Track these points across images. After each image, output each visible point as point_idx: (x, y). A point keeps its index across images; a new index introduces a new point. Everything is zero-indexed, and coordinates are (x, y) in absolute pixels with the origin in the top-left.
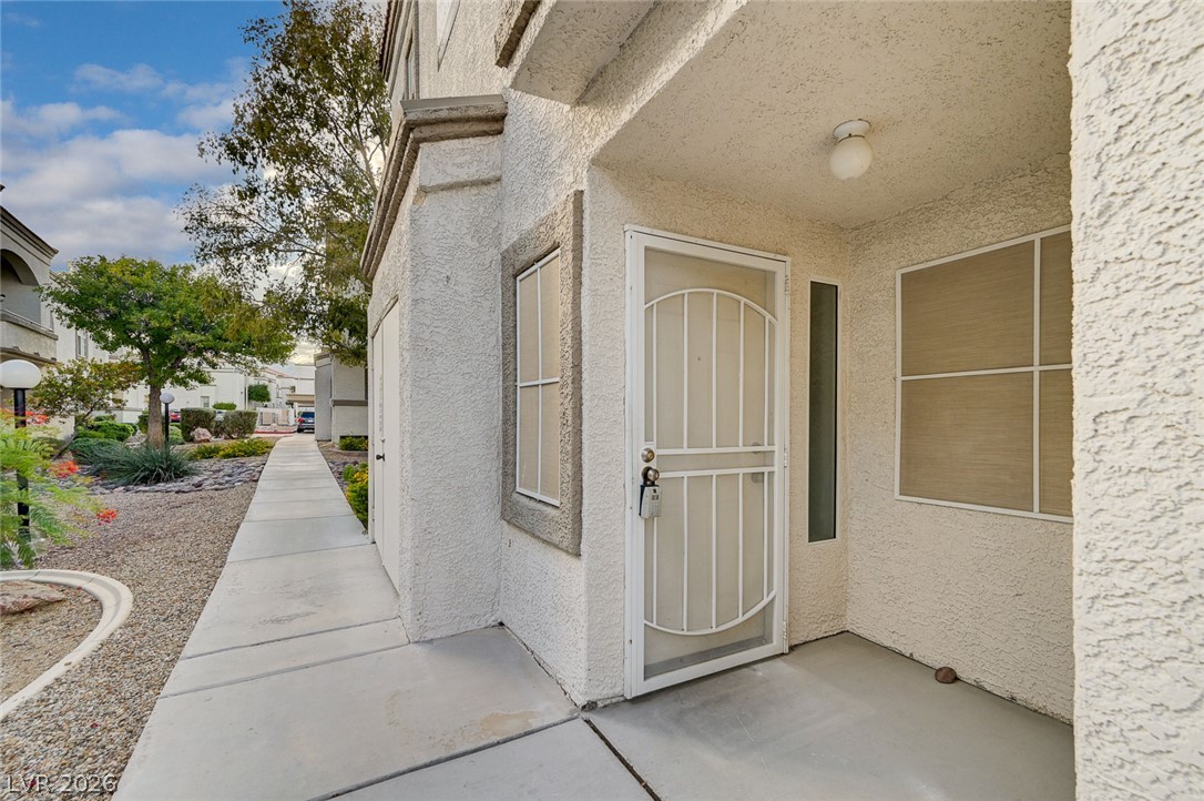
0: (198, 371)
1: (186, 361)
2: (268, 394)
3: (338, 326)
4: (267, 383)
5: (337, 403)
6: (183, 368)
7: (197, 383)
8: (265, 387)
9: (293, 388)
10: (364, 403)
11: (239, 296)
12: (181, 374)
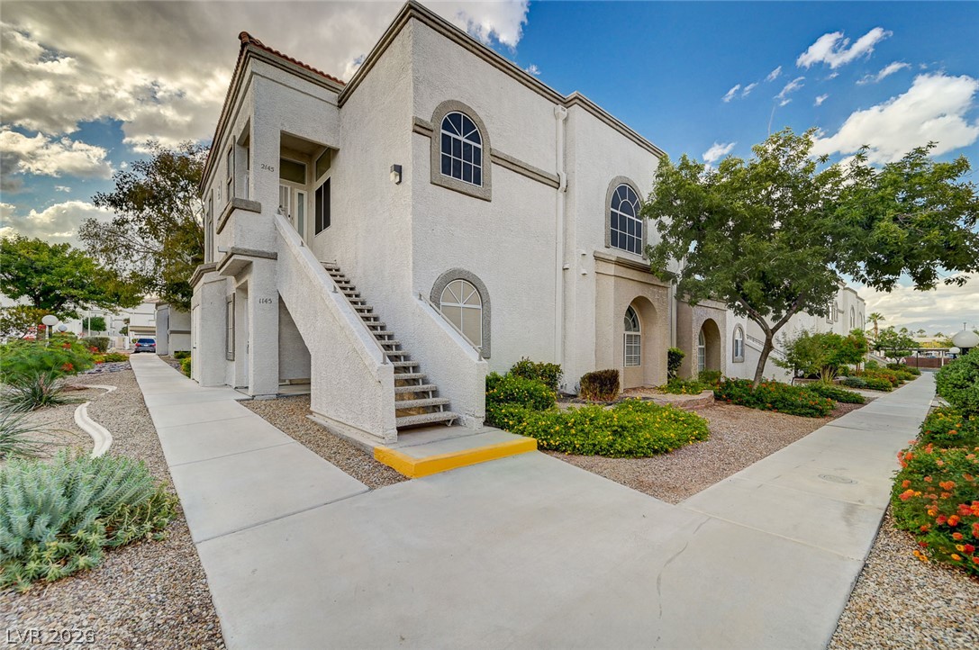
0: (74, 311)
1: (65, 305)
2: (104, 325)
3: (175, 293)
4: (103, 316)
5: (172, 332)
6: (63, 309)
7: (71, 319)
8: (102, 319)
9: (127, 321)
10: (189, 333)
11: (116, 276)
12: (60, 313)
